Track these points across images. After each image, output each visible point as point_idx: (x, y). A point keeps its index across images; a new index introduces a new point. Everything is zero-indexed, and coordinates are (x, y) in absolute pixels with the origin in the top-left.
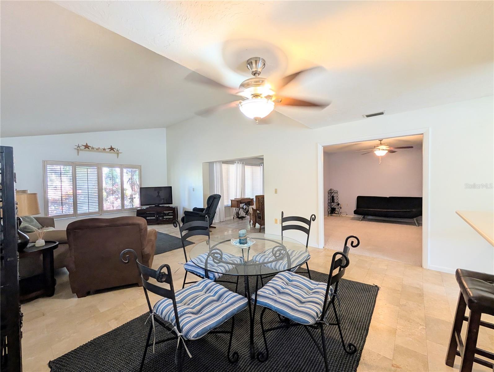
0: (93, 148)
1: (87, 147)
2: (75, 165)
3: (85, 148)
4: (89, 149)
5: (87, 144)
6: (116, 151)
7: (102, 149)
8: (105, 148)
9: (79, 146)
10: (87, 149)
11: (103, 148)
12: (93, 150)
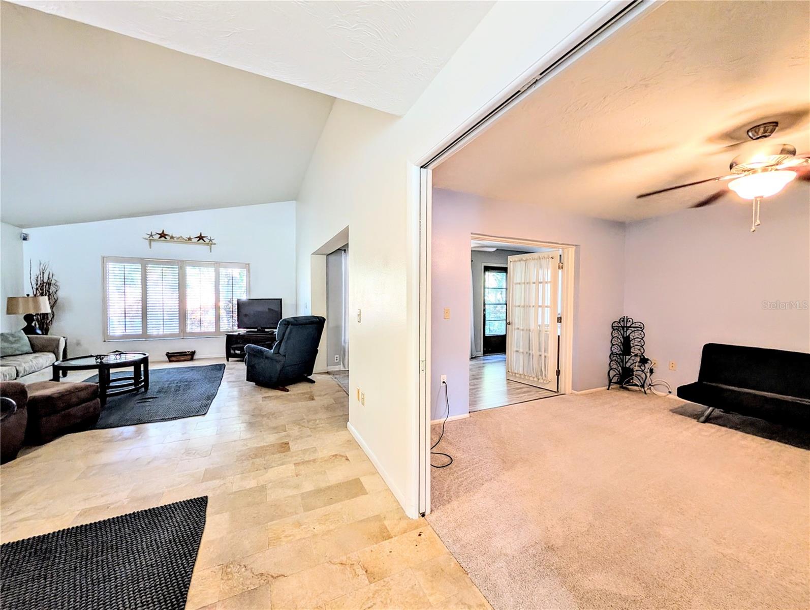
0: (172, 237)
1: (163, 235)
2: (144, 263)
3: (160, 238)
4: (166, 238)
5: (163, 231)
6: (207, 241)
7: (187, 239)
8: (192, 237)
9: (151, 235)
10: (163, 238)
11: (188, 237)
12: (172, 240)
